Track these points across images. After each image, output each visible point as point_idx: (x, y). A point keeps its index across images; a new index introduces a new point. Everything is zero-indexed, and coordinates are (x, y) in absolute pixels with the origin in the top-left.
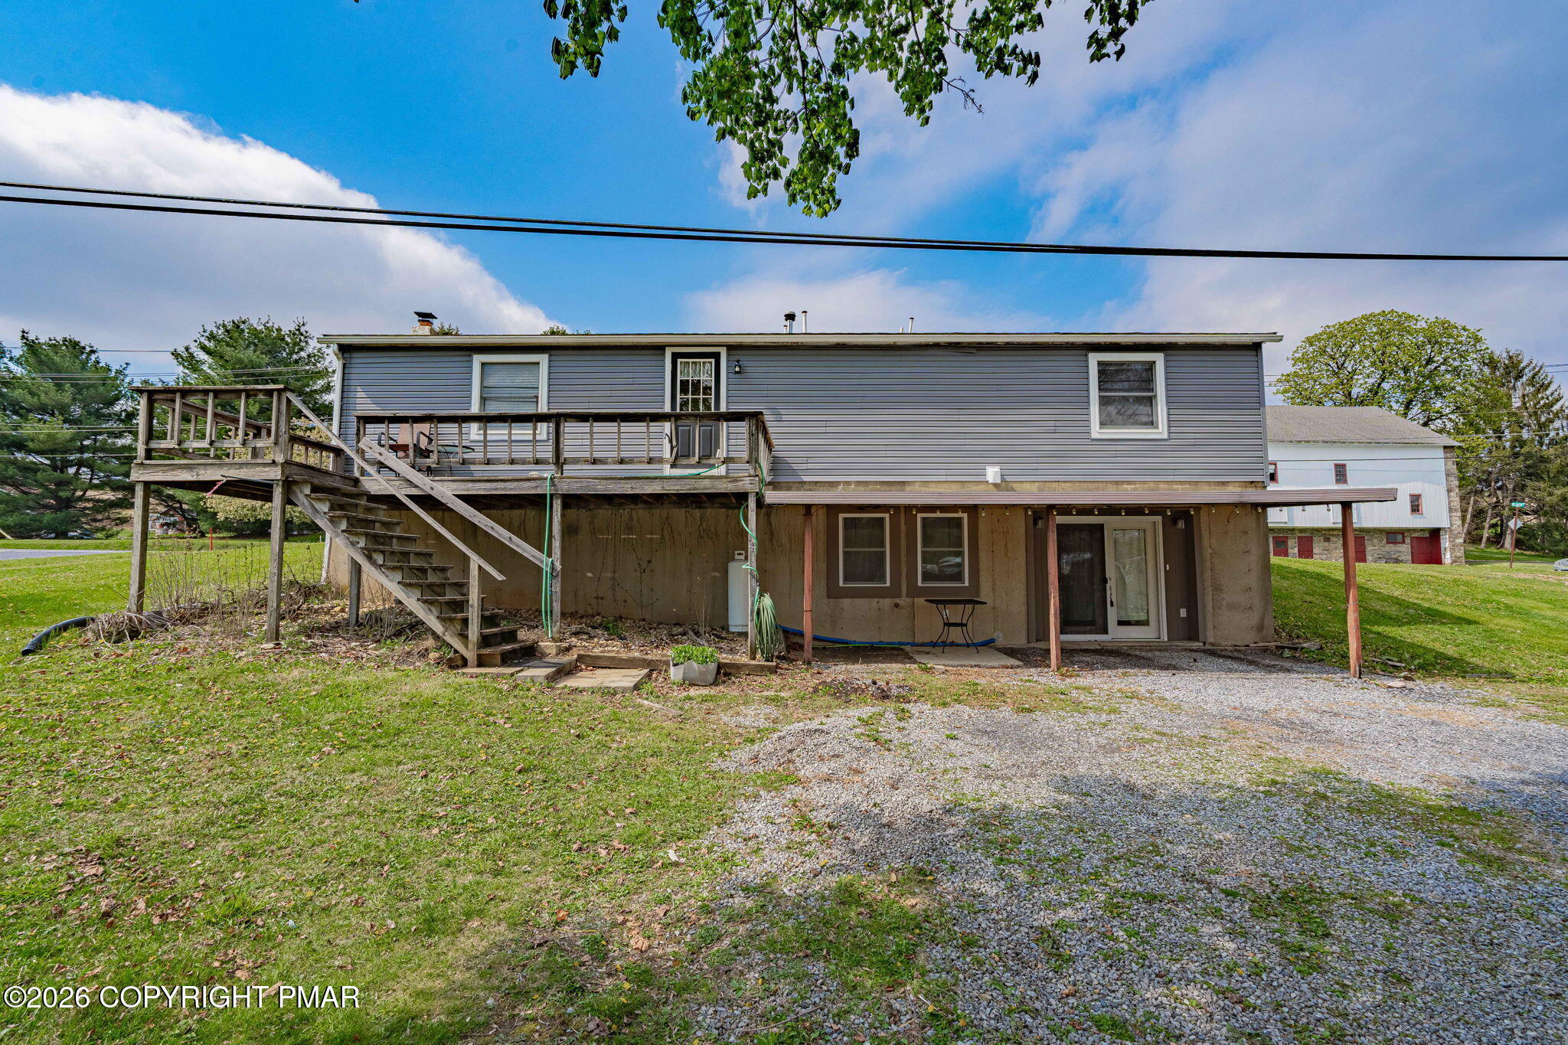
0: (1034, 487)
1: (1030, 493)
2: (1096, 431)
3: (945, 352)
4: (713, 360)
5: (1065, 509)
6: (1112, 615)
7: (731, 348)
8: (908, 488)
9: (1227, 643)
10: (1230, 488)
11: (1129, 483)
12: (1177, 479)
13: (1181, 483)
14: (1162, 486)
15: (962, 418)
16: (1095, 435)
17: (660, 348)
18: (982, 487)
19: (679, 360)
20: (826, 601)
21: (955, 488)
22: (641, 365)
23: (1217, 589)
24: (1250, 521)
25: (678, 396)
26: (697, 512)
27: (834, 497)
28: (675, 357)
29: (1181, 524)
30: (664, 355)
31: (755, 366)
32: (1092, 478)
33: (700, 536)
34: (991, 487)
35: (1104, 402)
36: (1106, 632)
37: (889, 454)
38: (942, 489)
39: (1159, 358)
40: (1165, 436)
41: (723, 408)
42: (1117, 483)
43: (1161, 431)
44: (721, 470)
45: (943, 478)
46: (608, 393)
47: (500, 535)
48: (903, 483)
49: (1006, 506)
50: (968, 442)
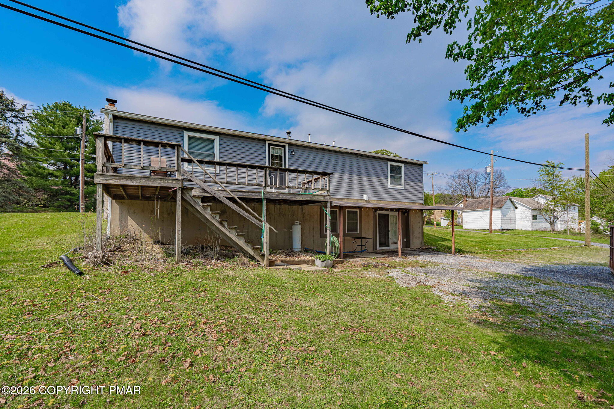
0: (375, 202)
1: (374, 204)
2: (389, 186)
3: (353, 156)
4: (283, 148)
5: (382, 209)
6: (391, 241)
7: (290, 145)
8: (343, 201)
9: (415, 248)
10: (416, 205)
11: (396, 202)
12: (406, 201)
13: (407, 202)
14: (403, 203)
15: (358, 178)
16: (389, 187)
17: (264, 141)
18: (362, 201)
19: (271, 147)
20: (320, 239)
21: (355, 201)
22: (257, 146)
23: (413, 233)
24: (419, 214)
25: (271, 161)
26: (278, 206)
27: (343, 203)
28: (270, 145)
29: (406, 214)
30: (265, 143)
31: (298, 152)
32: (388, 200)
33: (280, 216)
34: (365, 201)
35: (391, 177)
36: (389, 246)
37: (338, 189)
38: (352, 201)
39: (402, 165)
40: (404, 189)
41: (287, 167)
42: (393, 202)
43: (403, 187)
44: (287, 191)
45: (353, 198)
46: (244, 156)
47: (244, 214)
48: (342, 199)
49: (368, 207)
50: (359, 186)
